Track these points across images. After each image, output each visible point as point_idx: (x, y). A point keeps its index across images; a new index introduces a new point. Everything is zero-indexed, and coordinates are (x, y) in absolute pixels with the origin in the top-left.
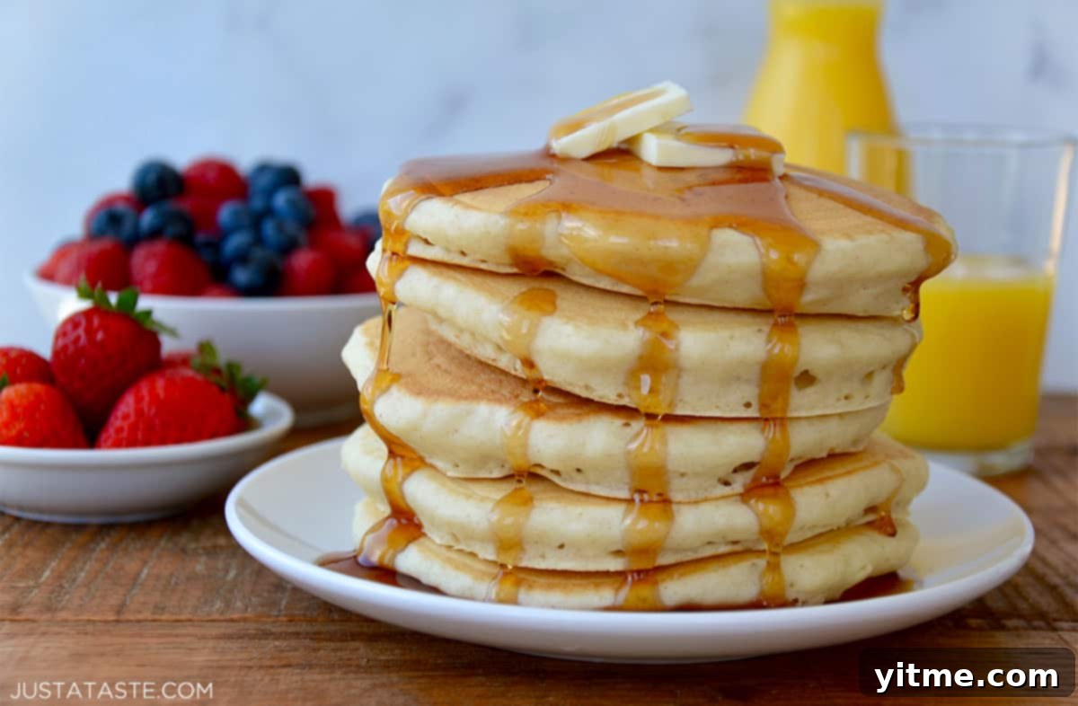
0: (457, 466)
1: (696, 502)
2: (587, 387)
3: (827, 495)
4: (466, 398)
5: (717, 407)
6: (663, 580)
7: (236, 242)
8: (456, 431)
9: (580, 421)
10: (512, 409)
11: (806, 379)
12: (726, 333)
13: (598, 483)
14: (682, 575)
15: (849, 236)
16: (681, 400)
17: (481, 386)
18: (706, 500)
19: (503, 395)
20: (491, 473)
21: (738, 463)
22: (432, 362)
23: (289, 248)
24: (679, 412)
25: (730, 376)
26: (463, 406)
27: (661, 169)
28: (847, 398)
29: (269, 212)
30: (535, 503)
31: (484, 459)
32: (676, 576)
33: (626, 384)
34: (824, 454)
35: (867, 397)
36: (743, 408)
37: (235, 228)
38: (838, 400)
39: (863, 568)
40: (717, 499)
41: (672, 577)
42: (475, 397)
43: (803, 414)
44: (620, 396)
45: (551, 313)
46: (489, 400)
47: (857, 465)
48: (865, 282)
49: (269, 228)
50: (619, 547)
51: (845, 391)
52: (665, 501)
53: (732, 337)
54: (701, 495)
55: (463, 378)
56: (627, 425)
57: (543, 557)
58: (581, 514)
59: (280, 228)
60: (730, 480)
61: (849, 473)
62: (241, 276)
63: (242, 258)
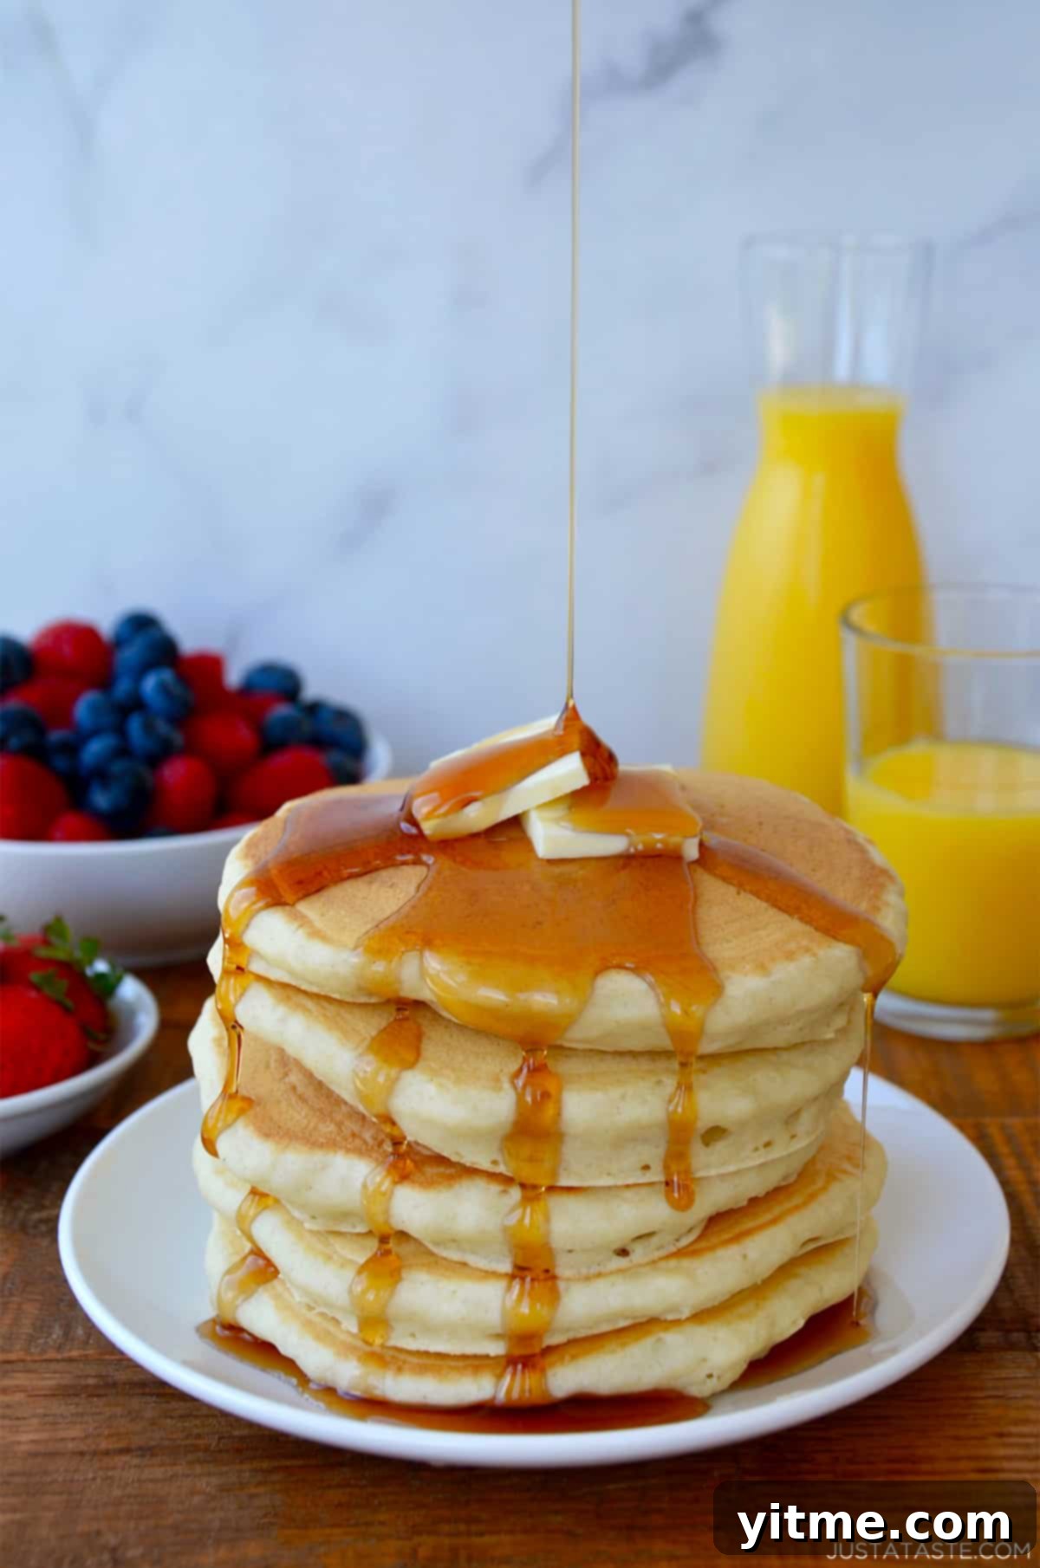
0: (314, 1217)
1: (587, 1278)
2: (457, 1154)
3: (745, 1257)
4: (321, 1146)
5: (609, 1174)
6: (552, 1365)
7: (95, 749)
8: (311, 1188)
9: (450, 1186)
10: (373, 1165)
11: (714, 1134)
12: (615, 1093)
13: (473, 1252)
14: (574, 1357)
15: (762, 968)
16: (565, 1169)
17: (339, 1125)
18: (599, 1275)
19: (365, 1142)
20: (354, 1227)
21: (637, 1234)
22: (287, 1080)
23: (159, 756)
24: (564, 1182)
25: (625, 1139)
26: (318, 1156)
27: (551, 862)
28: (768, 1145)
29: (136, 704)
30: (404, 1274)
31: (345, 1215)
32: (567, 1357)
33: (501, 1150)
34: (745, 1203)
35: (793, 1137)
36: (639, 1173)
37: (95, 732)
38: (756, 1149)
39: (794, 1322)
40: (611, 1273)
41: (562, 1359)
42: (330, 1145)
43: (713, 1172)
44: (495, 1162)
45: (411, 1065)
46: (348, 1151)
47: (788, 1205)
48: (783, 1021)
49: (135, 725)
50: (499, 1331)
51: (765, 1139)
52: (550, 1276)
53: (623, 1097)
54: (594, 1270)
55: (321, 1110)
56: (505, 1192)
57: (413, 1335)
58: (454, 1292)
59: (148, 728)
60: (628, 1248)
61: (774, 1221)
62: (101, 799)
63: (101, 775)
